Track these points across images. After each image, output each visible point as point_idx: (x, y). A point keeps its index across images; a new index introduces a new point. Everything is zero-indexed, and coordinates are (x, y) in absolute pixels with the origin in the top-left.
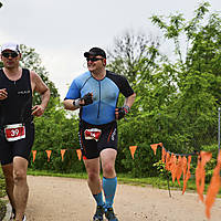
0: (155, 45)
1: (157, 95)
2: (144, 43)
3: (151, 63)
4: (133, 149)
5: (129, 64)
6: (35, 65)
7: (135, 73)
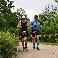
0: (56, 8)
1: (56, 21)
2: (53, 7)
3: (55, 13)
4: (50, 35)
5: (49, 13)
6: (24, 13)
7: (50, 15)
